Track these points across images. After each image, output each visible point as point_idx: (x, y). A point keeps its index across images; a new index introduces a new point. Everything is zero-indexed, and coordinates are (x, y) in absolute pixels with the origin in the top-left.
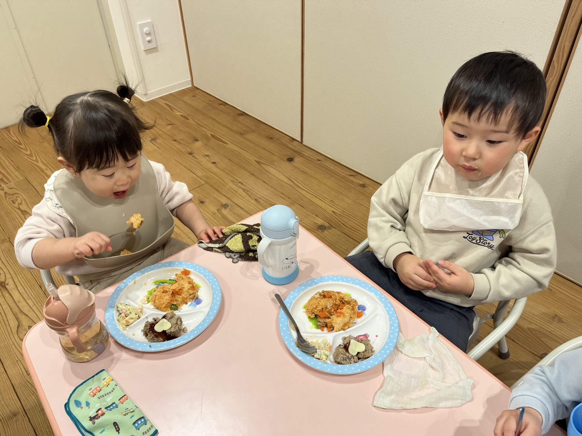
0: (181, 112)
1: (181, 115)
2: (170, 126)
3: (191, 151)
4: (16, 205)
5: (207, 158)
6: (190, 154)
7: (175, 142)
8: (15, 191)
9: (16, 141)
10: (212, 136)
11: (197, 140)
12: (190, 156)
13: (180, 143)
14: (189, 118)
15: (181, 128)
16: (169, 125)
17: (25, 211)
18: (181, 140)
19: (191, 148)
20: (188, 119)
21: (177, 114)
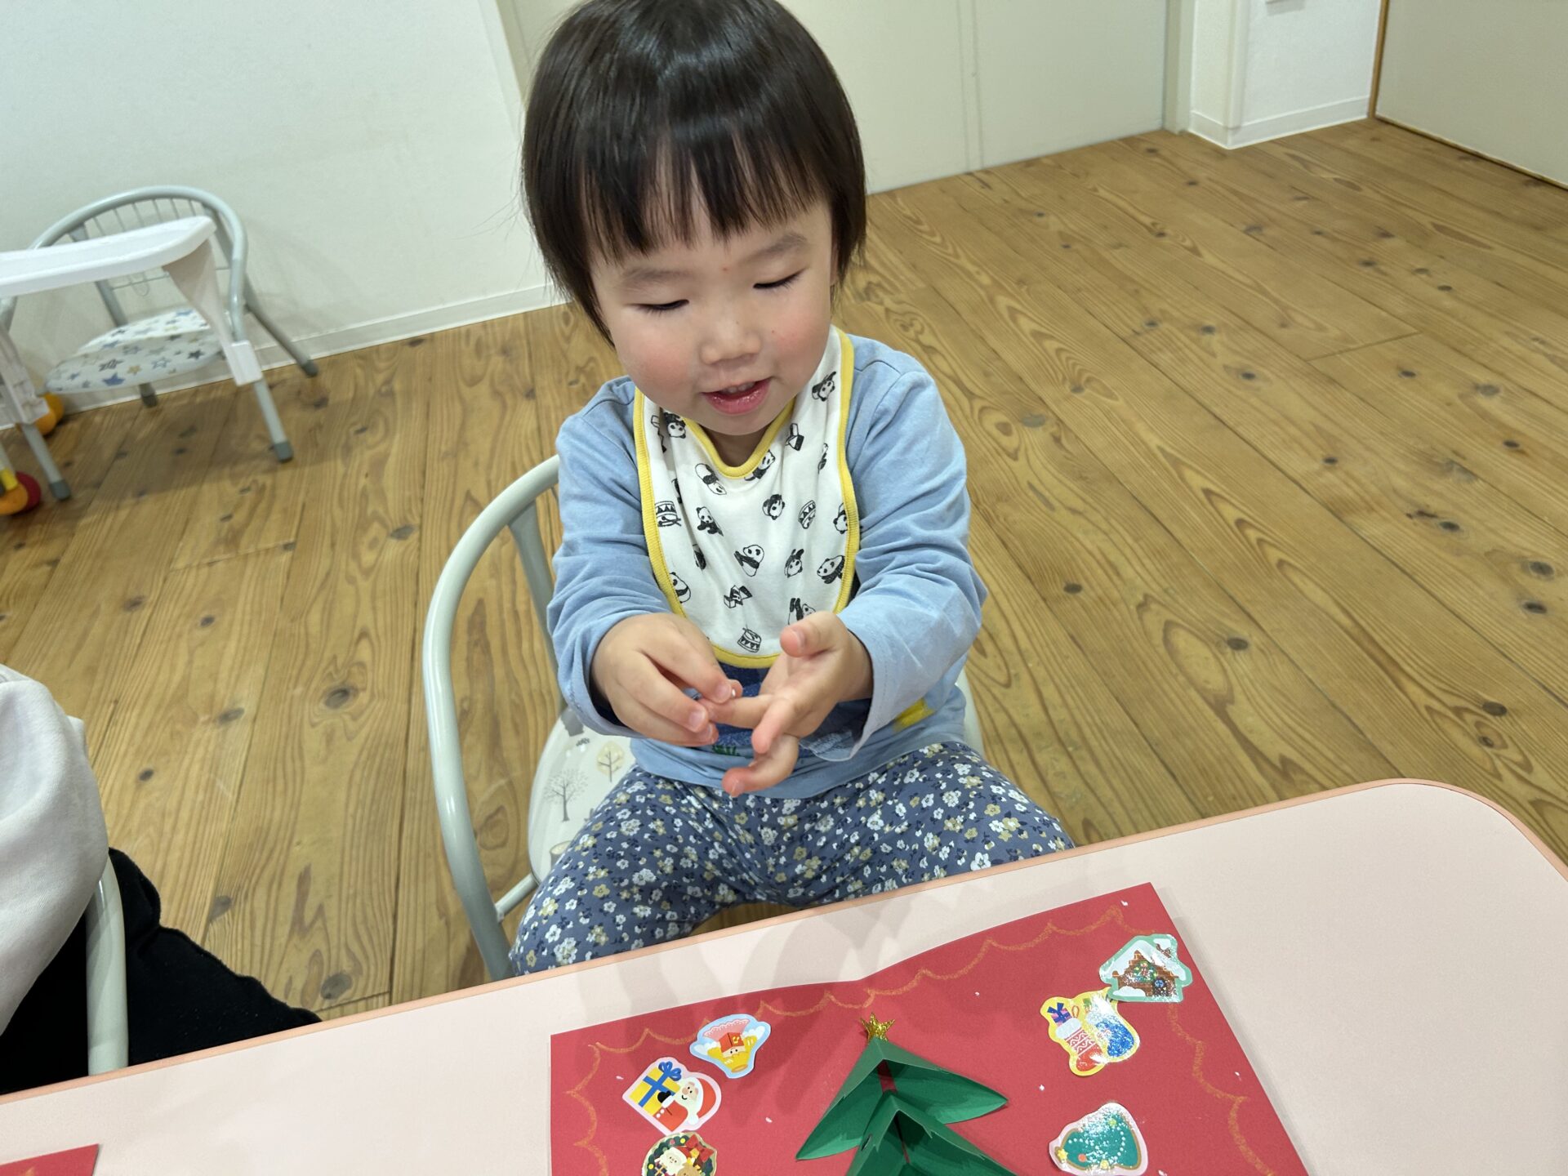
0: (1335, 173)
1: (1336, 179)
2: (1305, 202)
3: (1370, 257)
4: (911, 333)
5: (1424, 276)
6: (1368, 264)
7: (1318, 238)
8: (907, 308)
9: (910, 218)
10: (1439, 228)
11: (1386, 235)
12: (1368, 270)
13: (1334, 240)
14: (1362, 187)
15: (1337, 208)
16: (1299, 199)
17: (930, 347)
18: (1336, 232)
19: (1370, 252)
20: (1359, 189)
21: (1324, 176)
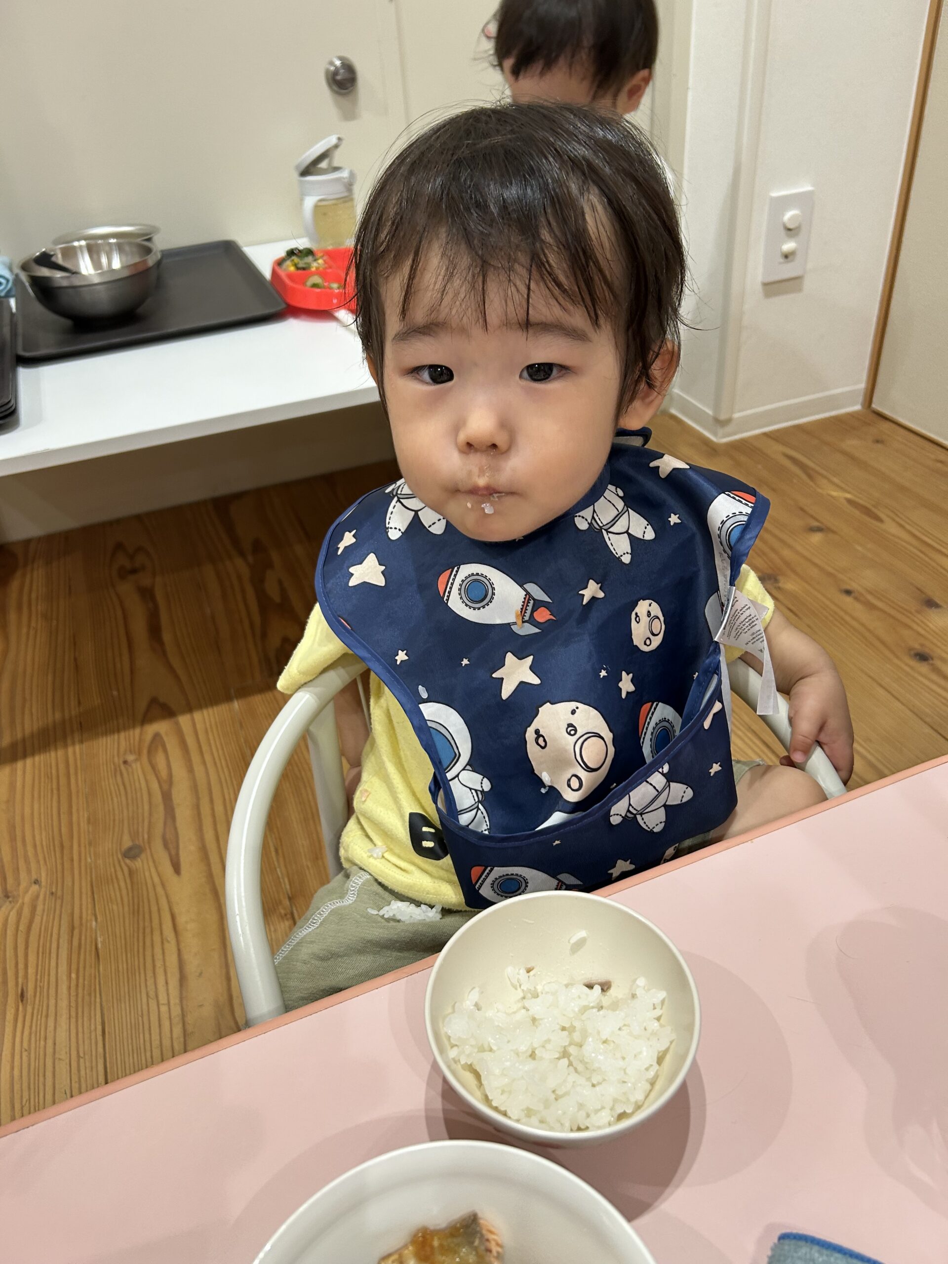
0: (849, 493)
1: (849, 501)
2: (821, 536)
3: (922, 645)
6: (923, 657)
7: (848, 600)
11: (931, 603)
12: (924, 668)
13: (871, 607)
14: (882, 515)
15: (859, 548)
16: (813, 530)
18: (870, 592)
19: (919, 634)
20: (880, 520)
21: (834, 494)
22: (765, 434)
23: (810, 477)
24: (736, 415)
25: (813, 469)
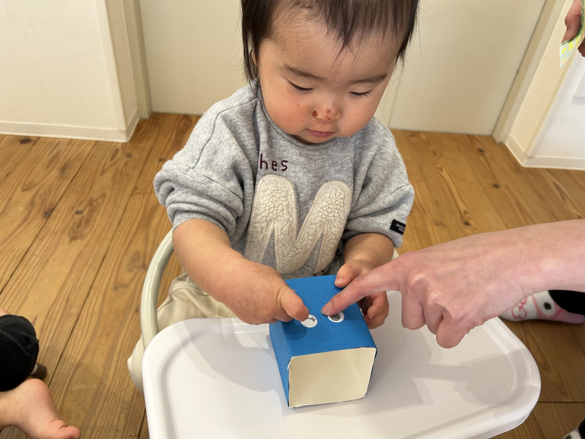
22: (548, 170)
23: (563, 199)
24: (537, 156)
25: (566, 196)
